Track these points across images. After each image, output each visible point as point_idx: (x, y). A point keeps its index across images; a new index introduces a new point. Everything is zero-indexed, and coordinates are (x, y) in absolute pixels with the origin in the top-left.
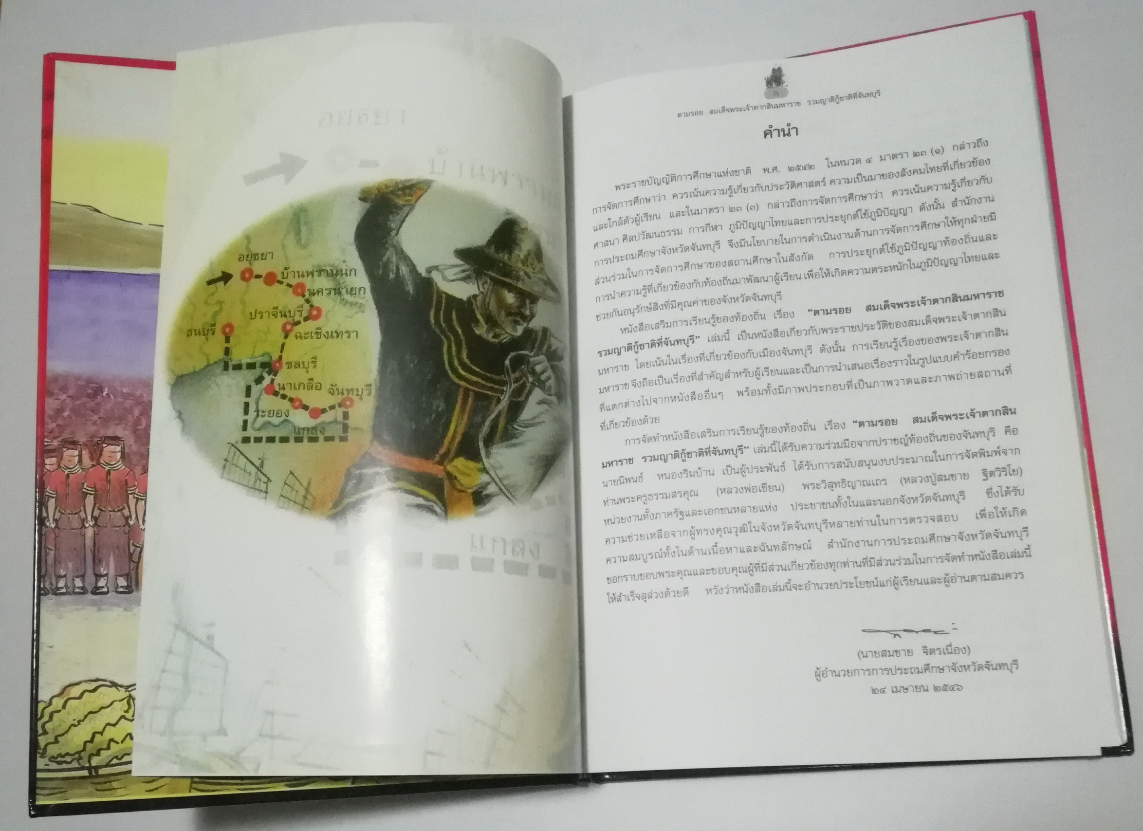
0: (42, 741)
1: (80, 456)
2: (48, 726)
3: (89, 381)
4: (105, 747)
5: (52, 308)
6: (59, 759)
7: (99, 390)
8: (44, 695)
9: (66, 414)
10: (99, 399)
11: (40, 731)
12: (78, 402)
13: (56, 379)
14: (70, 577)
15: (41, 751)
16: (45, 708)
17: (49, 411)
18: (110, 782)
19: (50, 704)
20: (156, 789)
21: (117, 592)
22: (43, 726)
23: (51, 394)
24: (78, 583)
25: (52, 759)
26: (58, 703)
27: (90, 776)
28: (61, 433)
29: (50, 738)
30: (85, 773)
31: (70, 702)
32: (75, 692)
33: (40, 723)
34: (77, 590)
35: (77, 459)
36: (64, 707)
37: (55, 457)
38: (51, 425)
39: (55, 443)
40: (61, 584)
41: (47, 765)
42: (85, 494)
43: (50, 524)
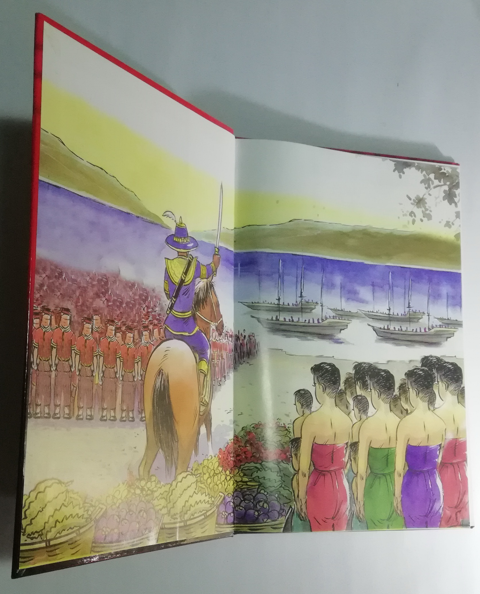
0: (24, 524)
1: (51, 320)
2: (28, 513)
3: (56, 267)
4: (54, 526)
6: (32, 536)
7: (61, 274)
10: (61, 280)
12: (51, 281)
14: (42, 406)
15: (23, 531)
16: (26, 500)
18: (55, 550)
19: (29, 496)
20: (77, 553)
21: (65, 418)
22: (25, 513)
23: (38, 273)
24: (46, 410)
25: (29, 536)
26: (33, 496)
28: (42, 302)
29: (29, 521)
30: (43, 545)
34: (46, 415)
35: (49, 322)
36: (36, 498)
37: (39, 318)
38: (37, 295)
39: (39, 309)
40: (38, 410)
41: (26, 540)
42: (52, 347)
43: (35, 367)
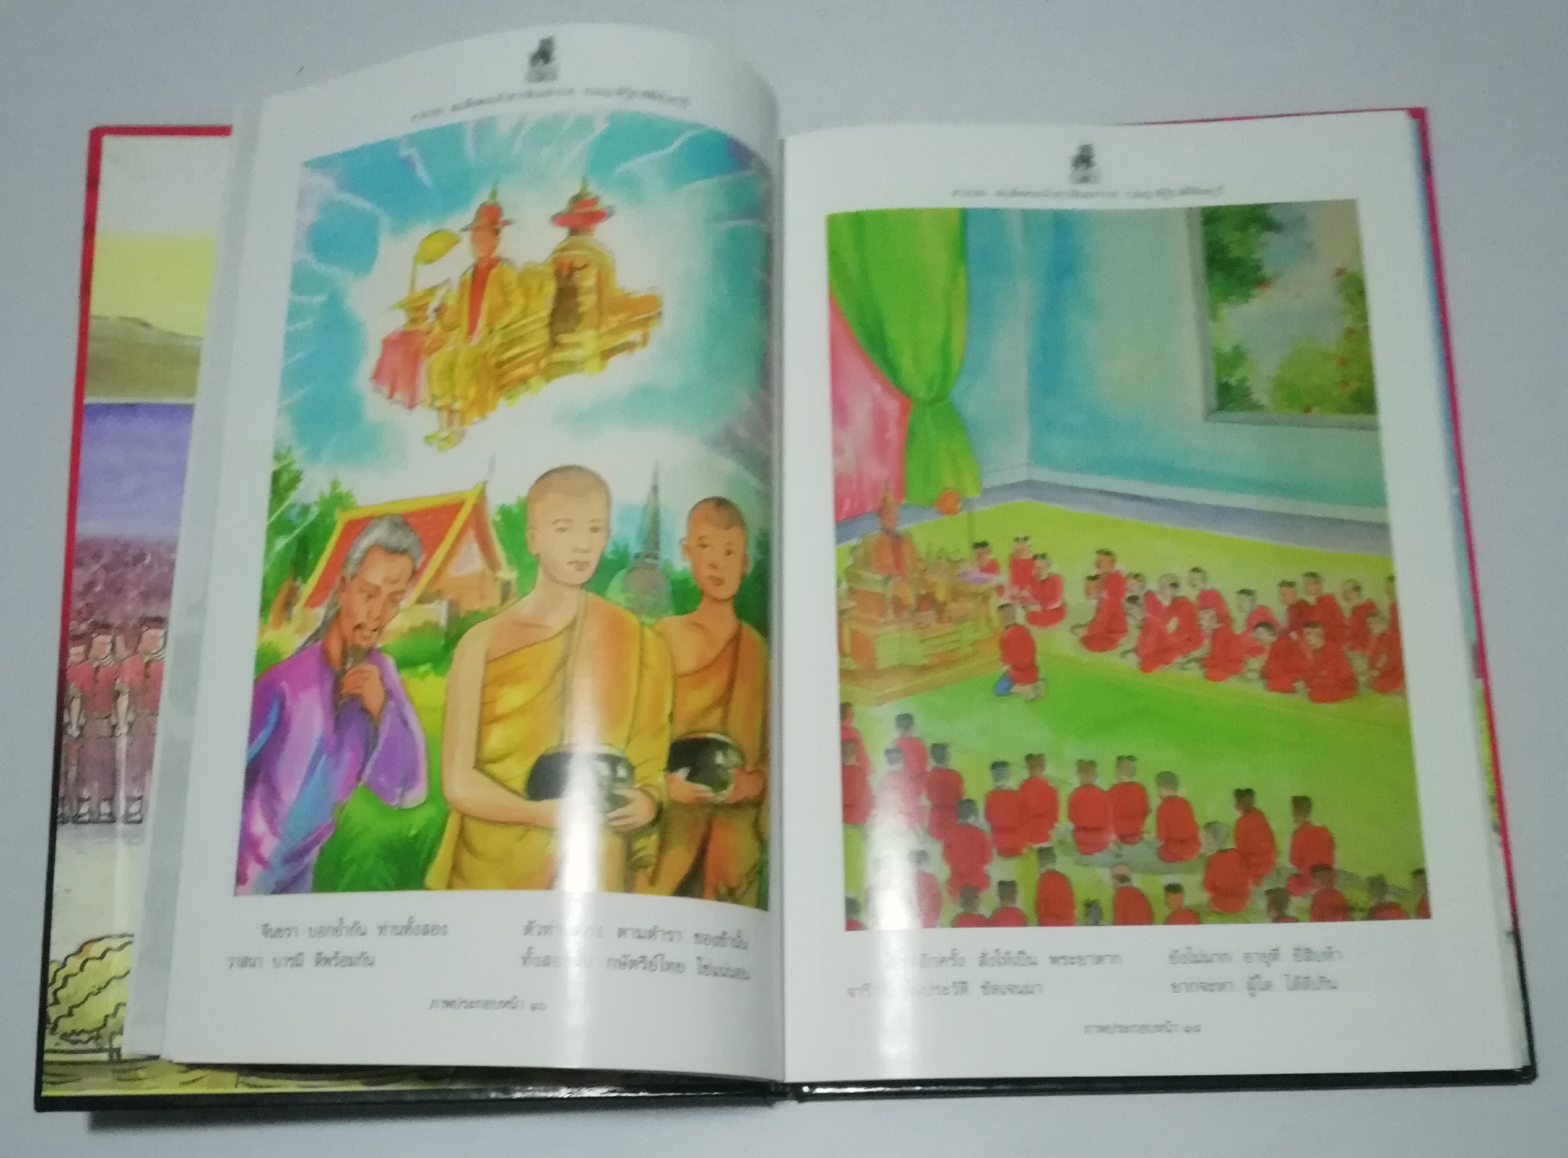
0: (53, 1013)
1: (113, 643)
3: (127, 546)
5: (86, 456)
6: (73, 1037)
8: (56, 954)
9: (98, 588)
10: (139, 568)
11: (50, 999)
12: (113, 574)
13: (86, 545)
14: (95, 799)
15: (51, 1026)
16: (58, 970)
17: (77, 586)
18: (136, 1069)
19: (64, 965)
20: (194, 1081)
22: (55, 993)
23: (81, 564)
24: (105, 808)
25: (65, 1036)
26: (74, 964)
27: (111, 1062)
28: (91, 614)
29: (63, 1008)
30: (104, 1057)
31: (91, 963)
33: (50, 990)
34: (103, 818)
35: (109, 647)
36: (82, 968)
37: (82, 644)
38: (78, 604)
39: (83, 627)
40: (84, 809)
41: (57, 1044)
42: (118, 694)
43: (73, 731)
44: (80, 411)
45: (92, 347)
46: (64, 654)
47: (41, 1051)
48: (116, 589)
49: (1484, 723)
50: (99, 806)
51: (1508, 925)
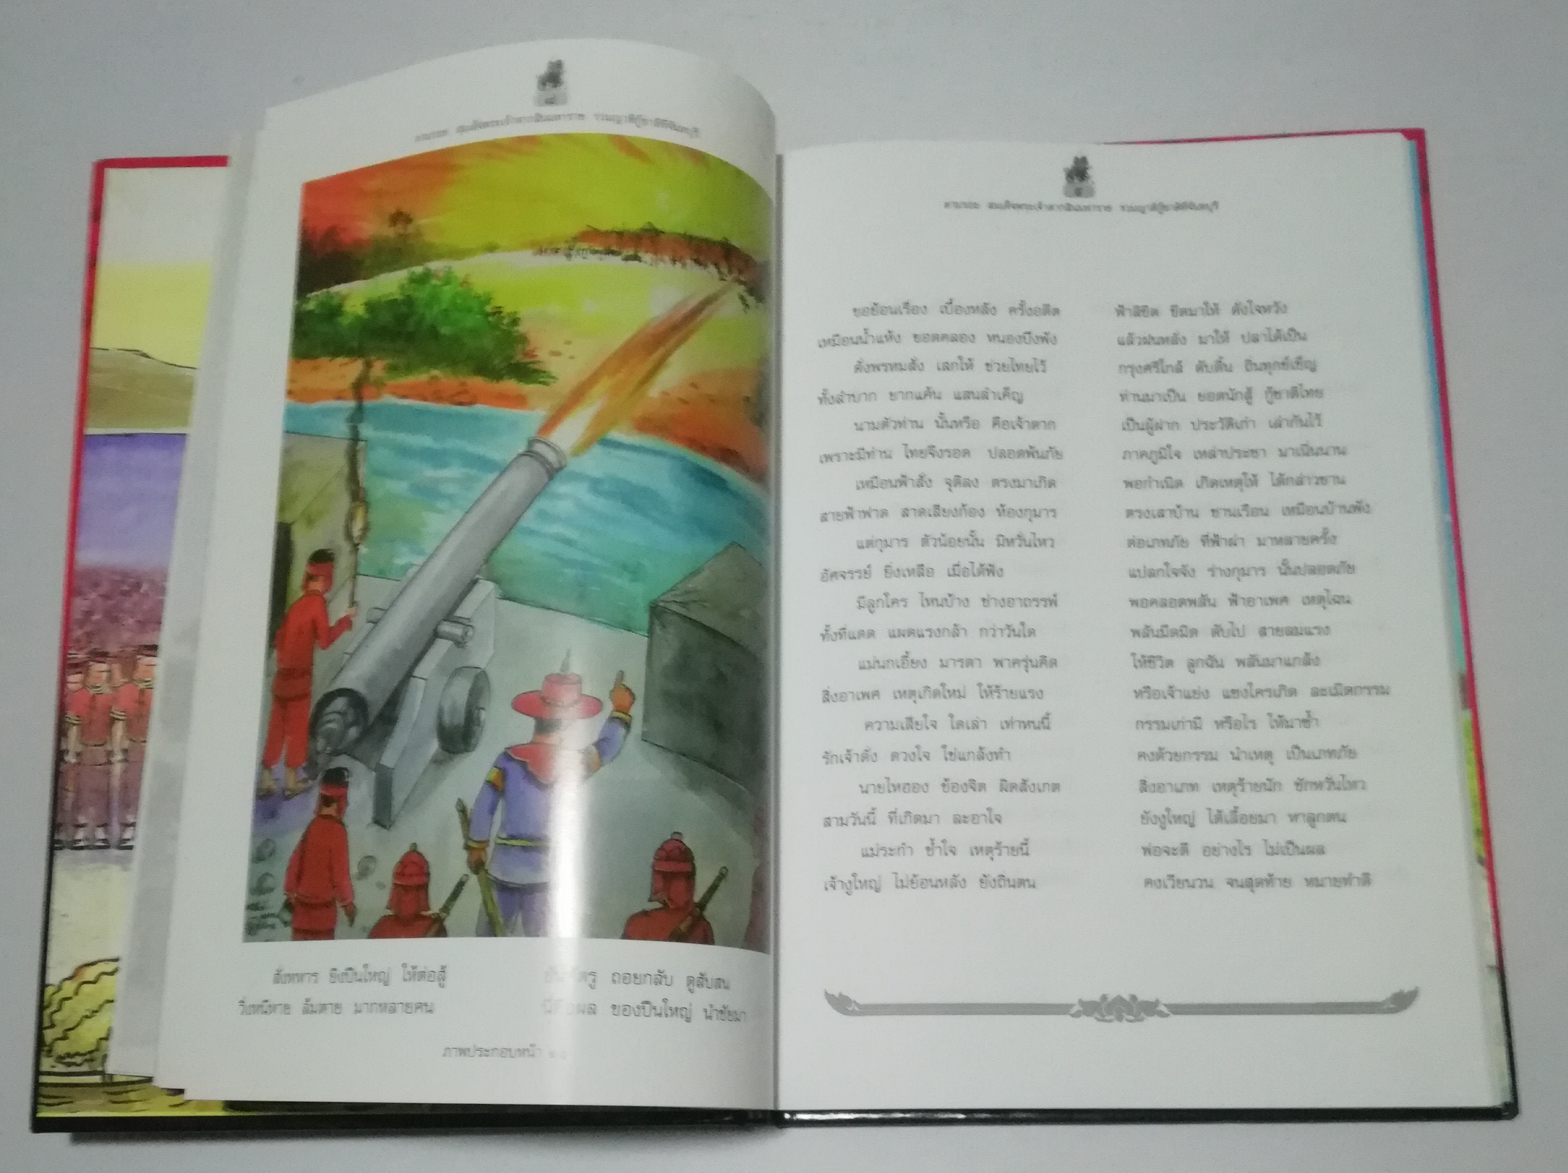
0: (49, 1035)
1: (110, 671)
2: (58, 1017)
3: (125, 575)
5: (87, 484)
6: (68, 1060)
7: (137, 586)
8: (53, 978)
9: (96, 617)
10: (136, 597)
11: (46, 1023)
12: (110, 603)
13: (86, 573)
14: (90, 825)
15: (47, 1049)
16: (54, 994)
17: (77, 615)
18: (127, 1092)
19: (59, 989)
20: (181, 1104)
22: (52, 1015)
23: (81, 593)
24: (100, 834)
25: (60, 1059)
26: (69, 988)
27: (104, 1085)
29: (58, 1032)
30: (97, 1079)
31: (85, 986)
32: (90, 974)
33: (48, 1012)
34: (98, 844)
35: (106, 675)
36: (76, 993)
37: (80, 673)
38: (78, 633)
39: (81, 656)
40: (80, 835)
41: (53, 1067)
42: (113, 721)
43: (71, 758)
44: (82, 442)
45: (95, 379)
46: (63, 683)
47: (38, 1073)
48: (113, 617)
49: (1472, 755)
50: (94, 831)
51: (1493, 961)
